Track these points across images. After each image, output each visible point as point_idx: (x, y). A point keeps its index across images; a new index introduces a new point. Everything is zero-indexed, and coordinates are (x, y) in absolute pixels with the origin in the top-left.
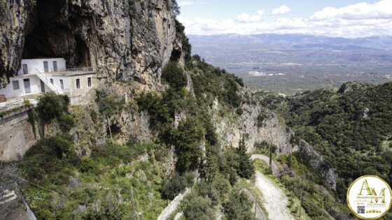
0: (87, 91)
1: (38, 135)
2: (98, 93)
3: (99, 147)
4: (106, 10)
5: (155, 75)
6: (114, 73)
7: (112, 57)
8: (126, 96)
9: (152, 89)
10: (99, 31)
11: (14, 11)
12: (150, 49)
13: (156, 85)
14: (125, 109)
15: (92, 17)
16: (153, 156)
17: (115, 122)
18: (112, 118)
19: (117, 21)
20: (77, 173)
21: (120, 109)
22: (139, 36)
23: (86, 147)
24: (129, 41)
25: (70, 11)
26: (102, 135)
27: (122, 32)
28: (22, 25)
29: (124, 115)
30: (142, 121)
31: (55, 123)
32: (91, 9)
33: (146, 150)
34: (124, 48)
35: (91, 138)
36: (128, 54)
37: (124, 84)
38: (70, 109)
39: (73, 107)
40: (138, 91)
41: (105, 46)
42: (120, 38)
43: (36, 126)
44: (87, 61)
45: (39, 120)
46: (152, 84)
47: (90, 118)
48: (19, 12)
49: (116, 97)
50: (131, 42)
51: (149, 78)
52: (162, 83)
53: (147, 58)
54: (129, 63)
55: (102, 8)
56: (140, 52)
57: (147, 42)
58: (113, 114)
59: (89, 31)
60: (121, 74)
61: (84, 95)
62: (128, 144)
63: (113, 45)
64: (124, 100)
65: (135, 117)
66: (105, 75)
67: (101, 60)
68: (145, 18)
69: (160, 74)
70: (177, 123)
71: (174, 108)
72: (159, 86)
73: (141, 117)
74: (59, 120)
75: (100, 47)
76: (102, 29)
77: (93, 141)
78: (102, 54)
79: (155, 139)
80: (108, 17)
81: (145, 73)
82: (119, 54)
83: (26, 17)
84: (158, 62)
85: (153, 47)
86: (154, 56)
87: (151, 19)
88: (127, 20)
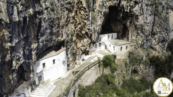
0: (125, 52)
1: (101, 72)
2: (130, 53)
3: (126, 80)
4: (142, 12)
5: (163, 46)
6: (140, 44)
7: (139, 35)
8: (144, 56)
9: (160, 54)
10: (136, 23)
11: (99, 17)
12: (163, 33)
14: (143, 63)
15: (133, 16)
17: (136, 69)
18: (135, 66)
19: (146, 18)
20: (115, 95)
21: (140, 63)
22: (158, 25)
23: (120, 80)
24: (151, 28)
26: (129, 74)
27: (148, 24)
28: (101, 23)
29: (141, 66)
30: (151, 70)
31: (109, 68)
32: (133, 12)
33: (150, 87)
34: (148, 32)
35: (123, 76)
36: (149, 35)
37: (144, 50)
39: (117, 60)
40: (151, 54)
41: (137, 30)
42: (146, 26)
43: (101, 68)
44: (127, 35)
45: (103, 66)
46: (160, 51)
47: (124, 66)
48: (101, 17)
49: (139, 56)
51: (159, 48)
52: (166, 51)
53: (160, 37)
54: (149, 40)
55: (139, 11)
56: (157, 34)
57: (162, 29)
59: (131, 22)
60: (143, 44)
61: (123, 54)
62: (140, 80)
63: (142, 30)
64: (143, 58)
65: (147, 68)
66: (135, 44)
67: (134, 36)
68: (164, 14)
69: (167, 46)
72: (164, 53)
73: (151, 68)
74: (111, 67)
75: (135, 30)
76: (138, 22)
78: (135, 33)
80: (142, 16)
81: (157, 45)
82: (144, 34)
83: (103, 19)
84: (166, 40)
85: (166, 31)
86: (165, 37)
87: (167, 15)
88: (152, 17)
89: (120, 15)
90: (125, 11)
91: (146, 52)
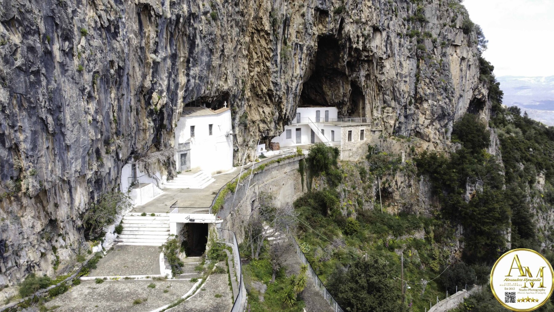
0: (358, 145)
1: (305, 187)
2: (370, 148)
3: (366, 211)
4: (389, 52)
5: (444, 130)
6: (391, 126)
7: (389, 106)
8: (403, 155)
9: (438, 148)
10: (378, 76)
11: (297, 59)
12: (439, 98)
13: (444, 143)
14: (401, 170)
15: (372, 60)
16: (432, 235)
17: (387, 185)
18: (384, 179)
19: (401, 64)
20: (341, 235)
21: (395, 170)
22: (427, 80)
23: (352, 209)
24: (413, 87)
25: (350, 55)
26: (371, 198)
27: (406, 77)
28: (302, 73)
30: (421, 187)
31: (323, 177)
32: (372, 51)
33: (422, 225)
34: (406, 96)
35: (357, 200)
36: (410, 103)
37: (402, 140)
38: (339, 164)
39: (342, 162)
40: (419, 150)
41: (384, 94)
42: (403, 83)
43: (305, 177)
44: (361, 111)
45: (308, 172)
46: (438, 141)
47: (359, 177)
48: (301, 59)
49: (391, 155)
50: (416, 88)
51: (435, 134)
52: (452, 142)
53: (435, 108)
54: (411, 115)
55: (385, 49)
56: (427, 101)
57: (437, 88)
58: (385, 175)
59: (368, 77)
60: (400, 128)
61: (354, 149)
62: (400, 215)
63: (393, 92)
64: (400, 160)
65: (412, 182)
66: (380, 128)
67: (377, 110)
68: (437, 58)
69: (451, 130)
70: (468, 196)
71: (467, 175)
72: (447, 145)
73: (420, 183)
74: (328, 174)
75: (378, 95)
76: (383, 73)
77: (360, 203)
78: (379, 104)
79: (436, 213)
80: (391, 59)
81: (430, 127)
82: (399, 103)
83: (307, 64)
84: (449, 114)
85: (444, 94)
86: (445, 106)
87: (444, 59)
88: (413, 62)
89: (343, 57)
90: (354, 46)
91: (406, 144)
